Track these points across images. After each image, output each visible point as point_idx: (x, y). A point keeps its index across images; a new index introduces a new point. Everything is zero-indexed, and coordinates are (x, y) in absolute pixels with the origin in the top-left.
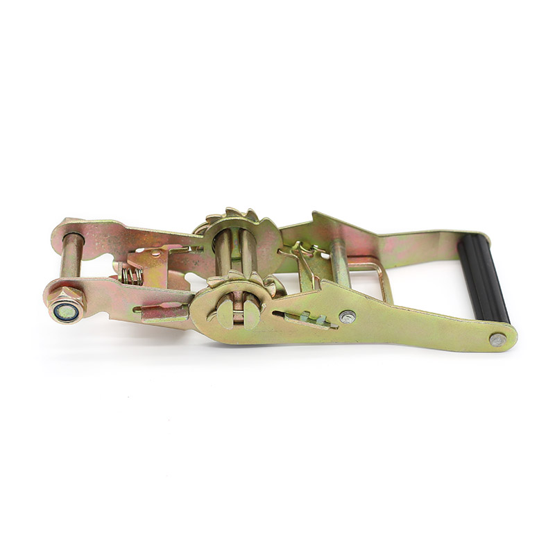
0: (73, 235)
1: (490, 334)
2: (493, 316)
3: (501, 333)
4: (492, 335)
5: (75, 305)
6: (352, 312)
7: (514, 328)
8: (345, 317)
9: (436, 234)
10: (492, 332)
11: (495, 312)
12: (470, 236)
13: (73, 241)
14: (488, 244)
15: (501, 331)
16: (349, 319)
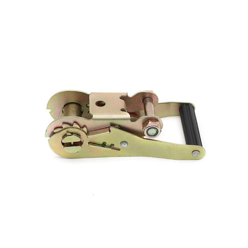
0: (148, 98)
1: (192, 151)
2: (194, 143)
3: (197, 151)
4: (193, 151)
5: (156, 127)
6: (126, 142)
7: (203, 148)
8: (123, 144)
9: (169, 103)
10: (193, 150)
11: (195, 140)
12: (185, 104)
13: (148, 100)
14: (193, 108)
15: (197, 150)
16: (125, 146)
